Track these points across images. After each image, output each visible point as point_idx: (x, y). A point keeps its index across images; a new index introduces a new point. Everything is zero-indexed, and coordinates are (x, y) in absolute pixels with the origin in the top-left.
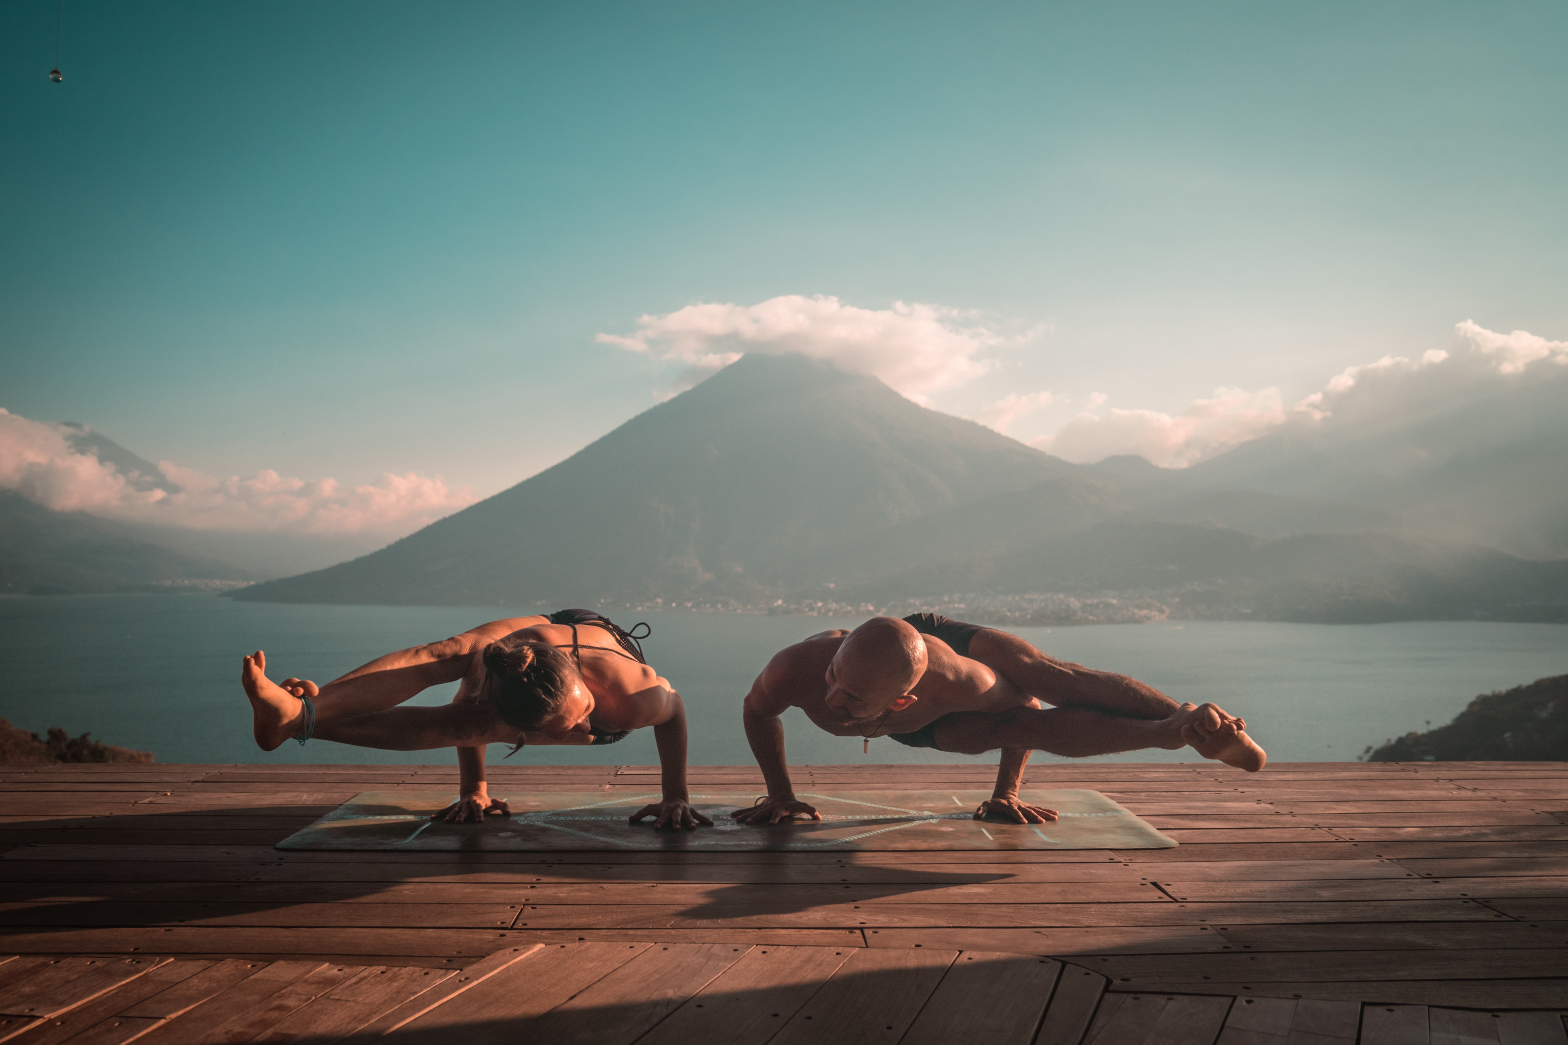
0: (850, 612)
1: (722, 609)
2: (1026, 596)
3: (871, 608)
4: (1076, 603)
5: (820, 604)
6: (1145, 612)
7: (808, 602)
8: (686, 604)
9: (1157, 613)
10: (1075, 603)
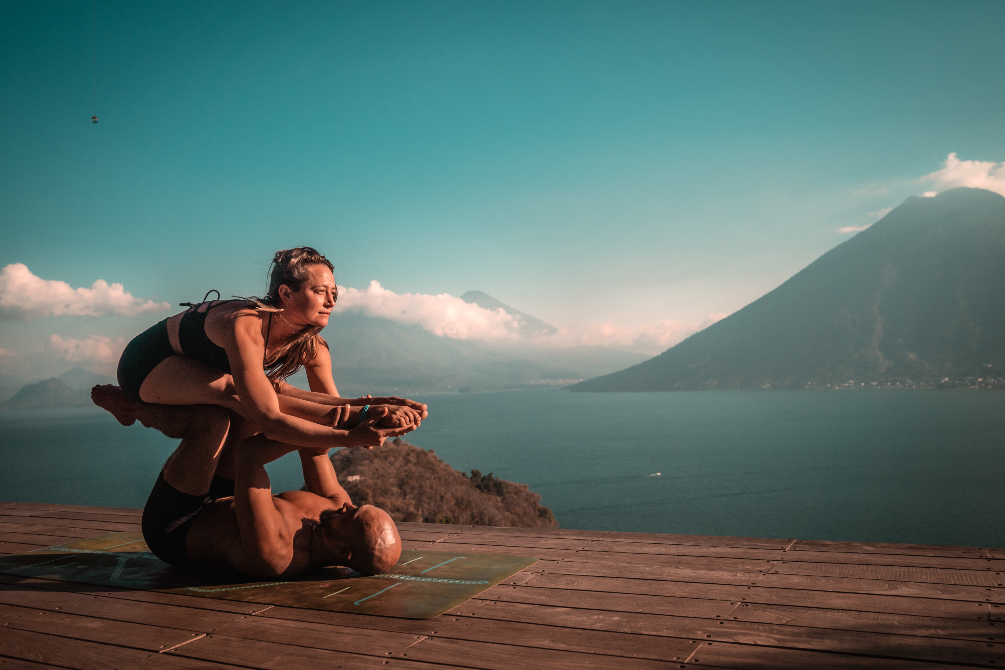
1: (900, 386)
8: (872, 383)
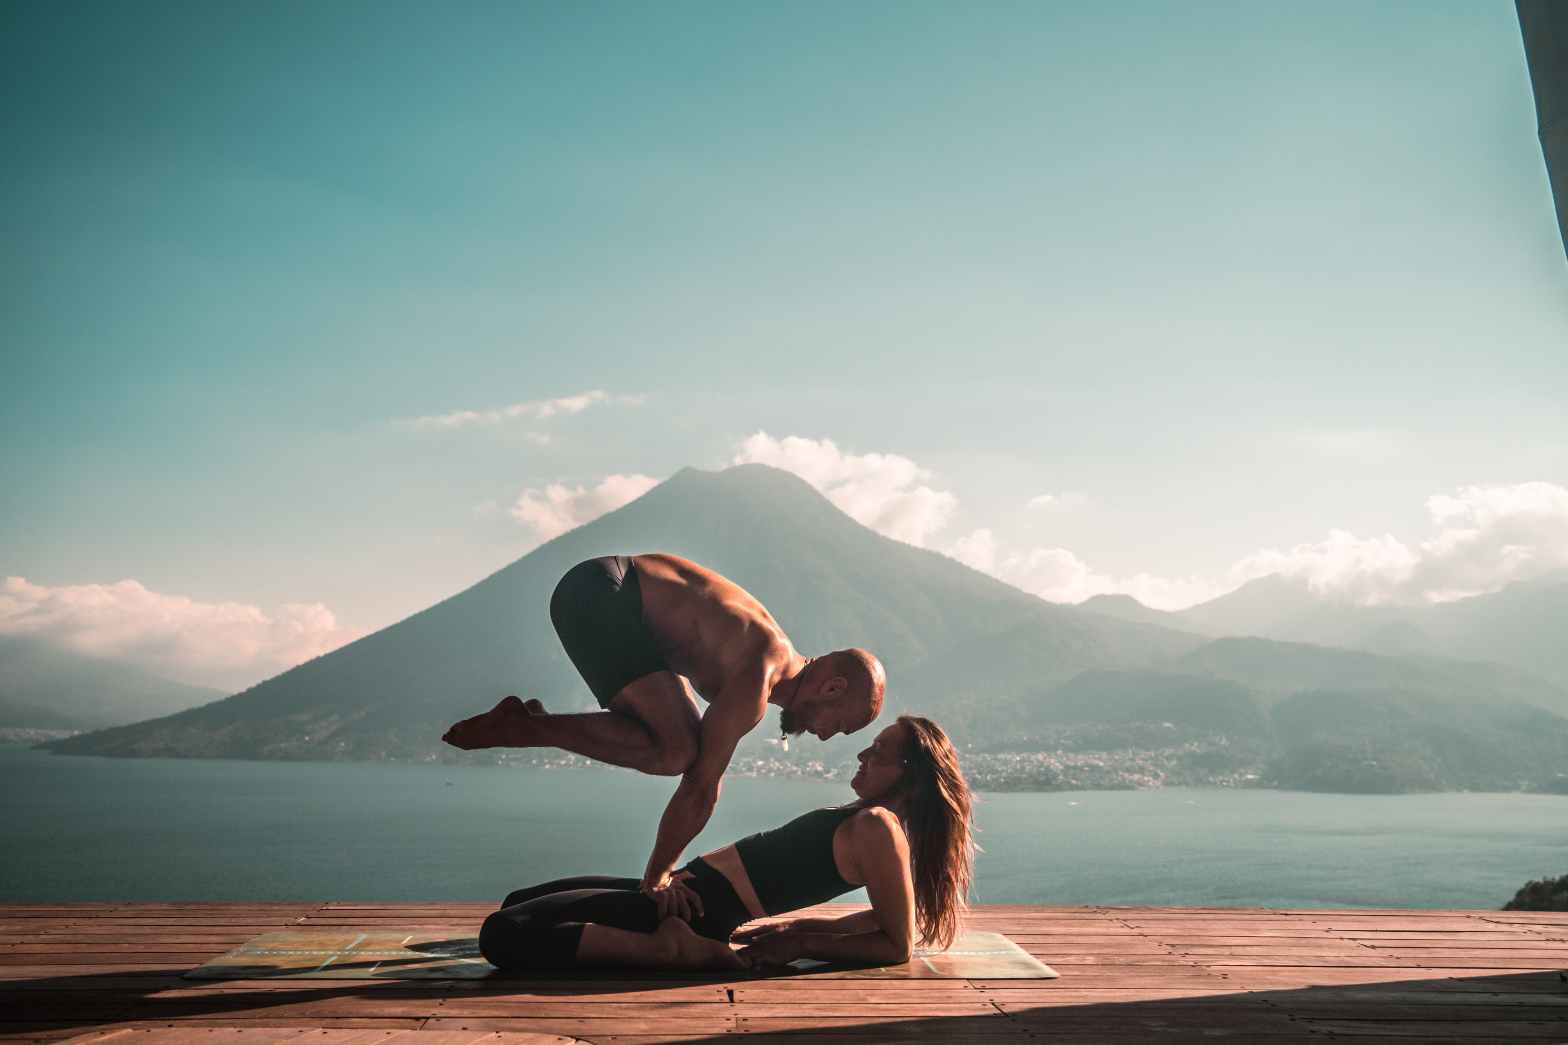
0: (795, 772)
2: (1000, 756)
3: (820, 769)
4: (1057, 764)
5: (760, 763)
6: (1136, 777)
7: (746, 760)
9: (1151, 778)
10: (1055, 763)
